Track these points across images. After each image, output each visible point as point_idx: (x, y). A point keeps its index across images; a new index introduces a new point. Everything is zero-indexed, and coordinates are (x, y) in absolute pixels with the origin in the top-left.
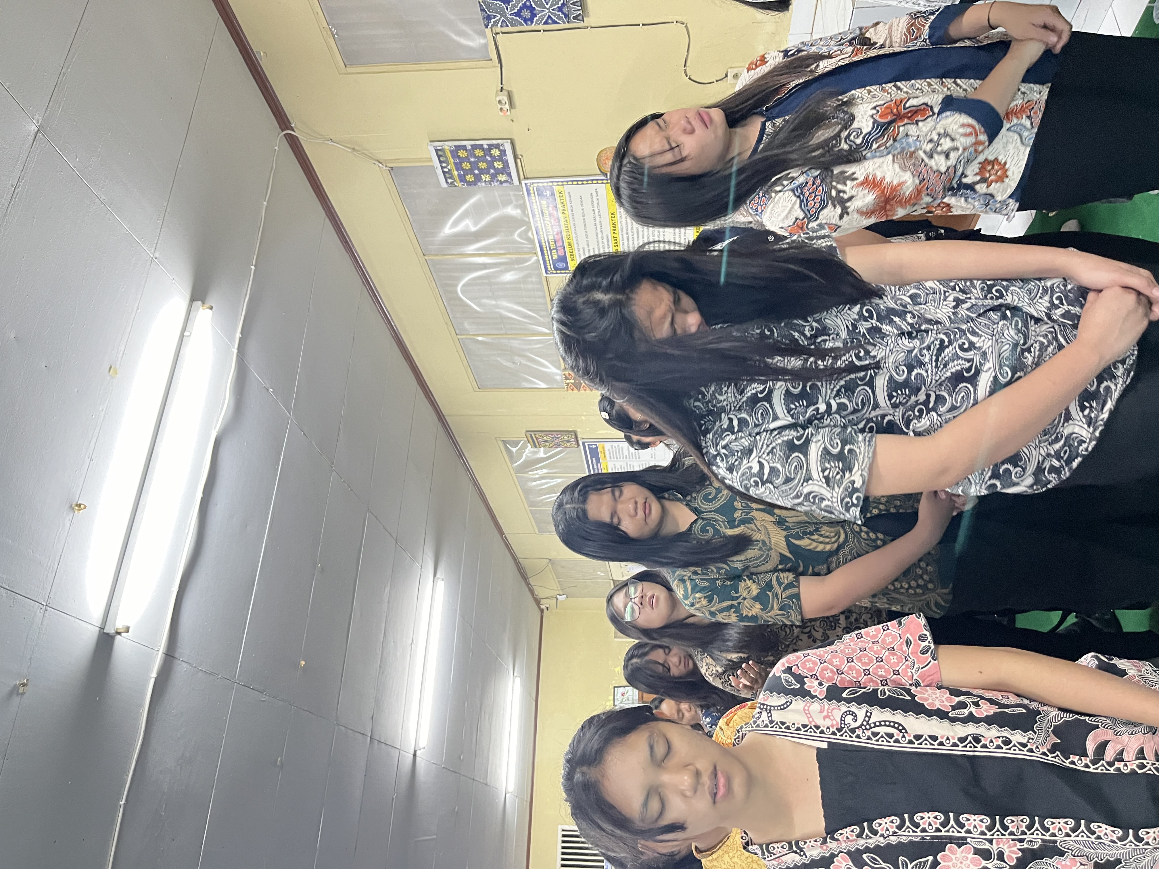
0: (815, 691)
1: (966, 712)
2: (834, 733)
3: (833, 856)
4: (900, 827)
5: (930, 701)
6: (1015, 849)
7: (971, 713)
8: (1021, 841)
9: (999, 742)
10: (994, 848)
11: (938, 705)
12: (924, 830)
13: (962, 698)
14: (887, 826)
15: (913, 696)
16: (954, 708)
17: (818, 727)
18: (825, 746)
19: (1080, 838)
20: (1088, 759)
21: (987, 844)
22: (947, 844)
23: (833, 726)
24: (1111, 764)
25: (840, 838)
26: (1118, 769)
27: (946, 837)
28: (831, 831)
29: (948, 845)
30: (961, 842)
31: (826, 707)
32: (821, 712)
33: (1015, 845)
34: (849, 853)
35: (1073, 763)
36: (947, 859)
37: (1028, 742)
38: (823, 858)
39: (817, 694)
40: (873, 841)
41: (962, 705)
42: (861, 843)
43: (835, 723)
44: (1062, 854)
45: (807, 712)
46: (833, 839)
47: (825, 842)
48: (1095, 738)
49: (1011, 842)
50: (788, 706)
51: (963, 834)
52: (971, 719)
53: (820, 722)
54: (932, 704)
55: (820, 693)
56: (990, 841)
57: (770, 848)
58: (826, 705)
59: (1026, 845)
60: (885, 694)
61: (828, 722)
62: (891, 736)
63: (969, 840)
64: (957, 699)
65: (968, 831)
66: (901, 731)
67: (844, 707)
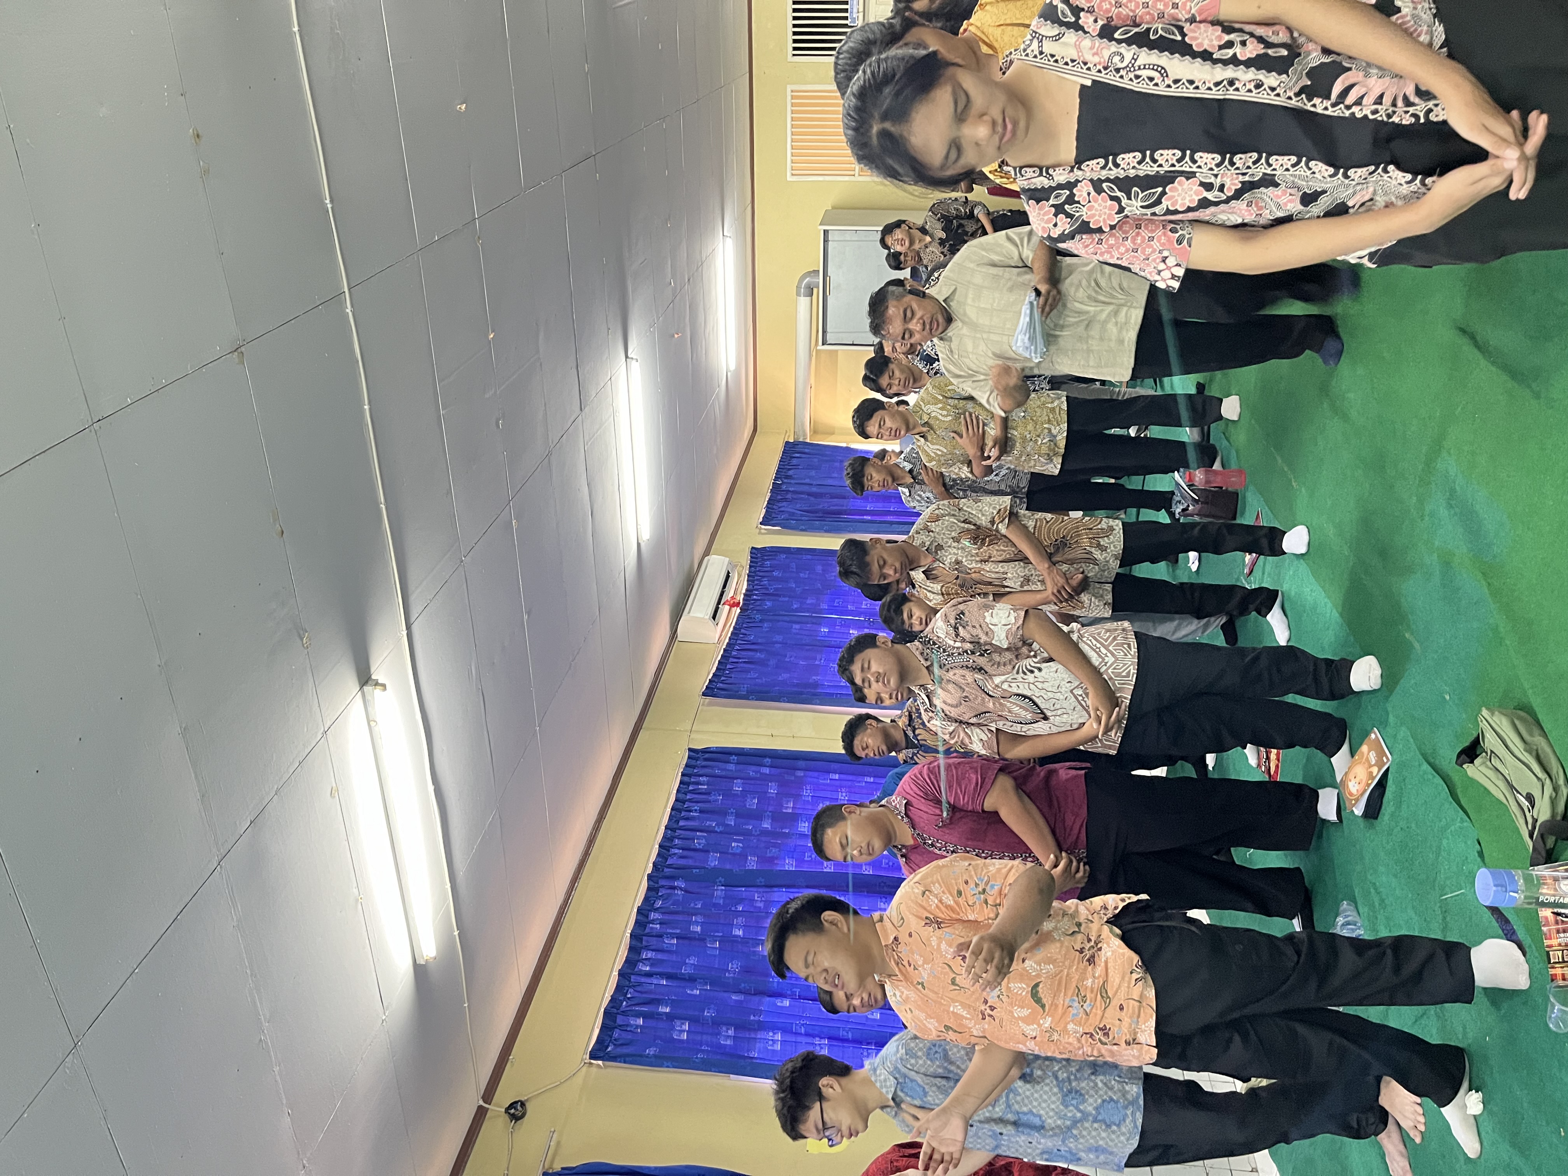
0: (1089, 27)
1: (1230, 52)
2: (1099, 71)
3: (1078, 181)
4: (1139, 163)
5: (1199, 41)
6: (1237, 181)
7: (1235, 55)
8: (1244, 174)
9: (1251, 86)
10: (1217, 182)
11: (1206, 45)
12: (1160, 166)
13: (1232, 37)
14: (1130, 161)
15: (1184, 35)
16: (1221, 48)
17: (1085, 64)
18: (1089, 83)
19: (1298, 172)
20: (1330, 102)
21: (1213, 178)
22: (1177, 177)
23: (1100, 63)
24: (1348, 107)
25: (1086, 169)
26: (1353, 114)
27: (1178, 172)
28: (1079, 162)
29: (1179, 178)
30: (1190, 175)
31: (1097, 45)
32: (1092, 48)
33: (1237, 178)
34: (1091, 180)
35: (1314, 106)
36: (1174, 190)
37: (1279, 85)
38: (1069, 182)
39: (1090, 30)
40: (1114, 173)
41: (1230, 44)
42: (1104, 174)
43: (1102, 60)
44: (1277, 185)
45: (1077, 47)
46: (1079, 168)
47: (1072, 171)
48: (1343, 82)
49: (1235, 176)
50: (1060, 38)
51: (1194, 169)
52: (1234, 61)
53: (1088, 57)
54: (1201, 44)
55: (1094, 30)
56: (1216, 176)
57: (1023, 172)
58: (1098, 41)
59: (1247, 178)
60: (1157, 32)
61: (1096, 59)
62: (1151, 79)
63: (1197, 175)
64: (1227, 38)
65: (1199, 167)
66: (1162, 75)
67: (1113, 47)
